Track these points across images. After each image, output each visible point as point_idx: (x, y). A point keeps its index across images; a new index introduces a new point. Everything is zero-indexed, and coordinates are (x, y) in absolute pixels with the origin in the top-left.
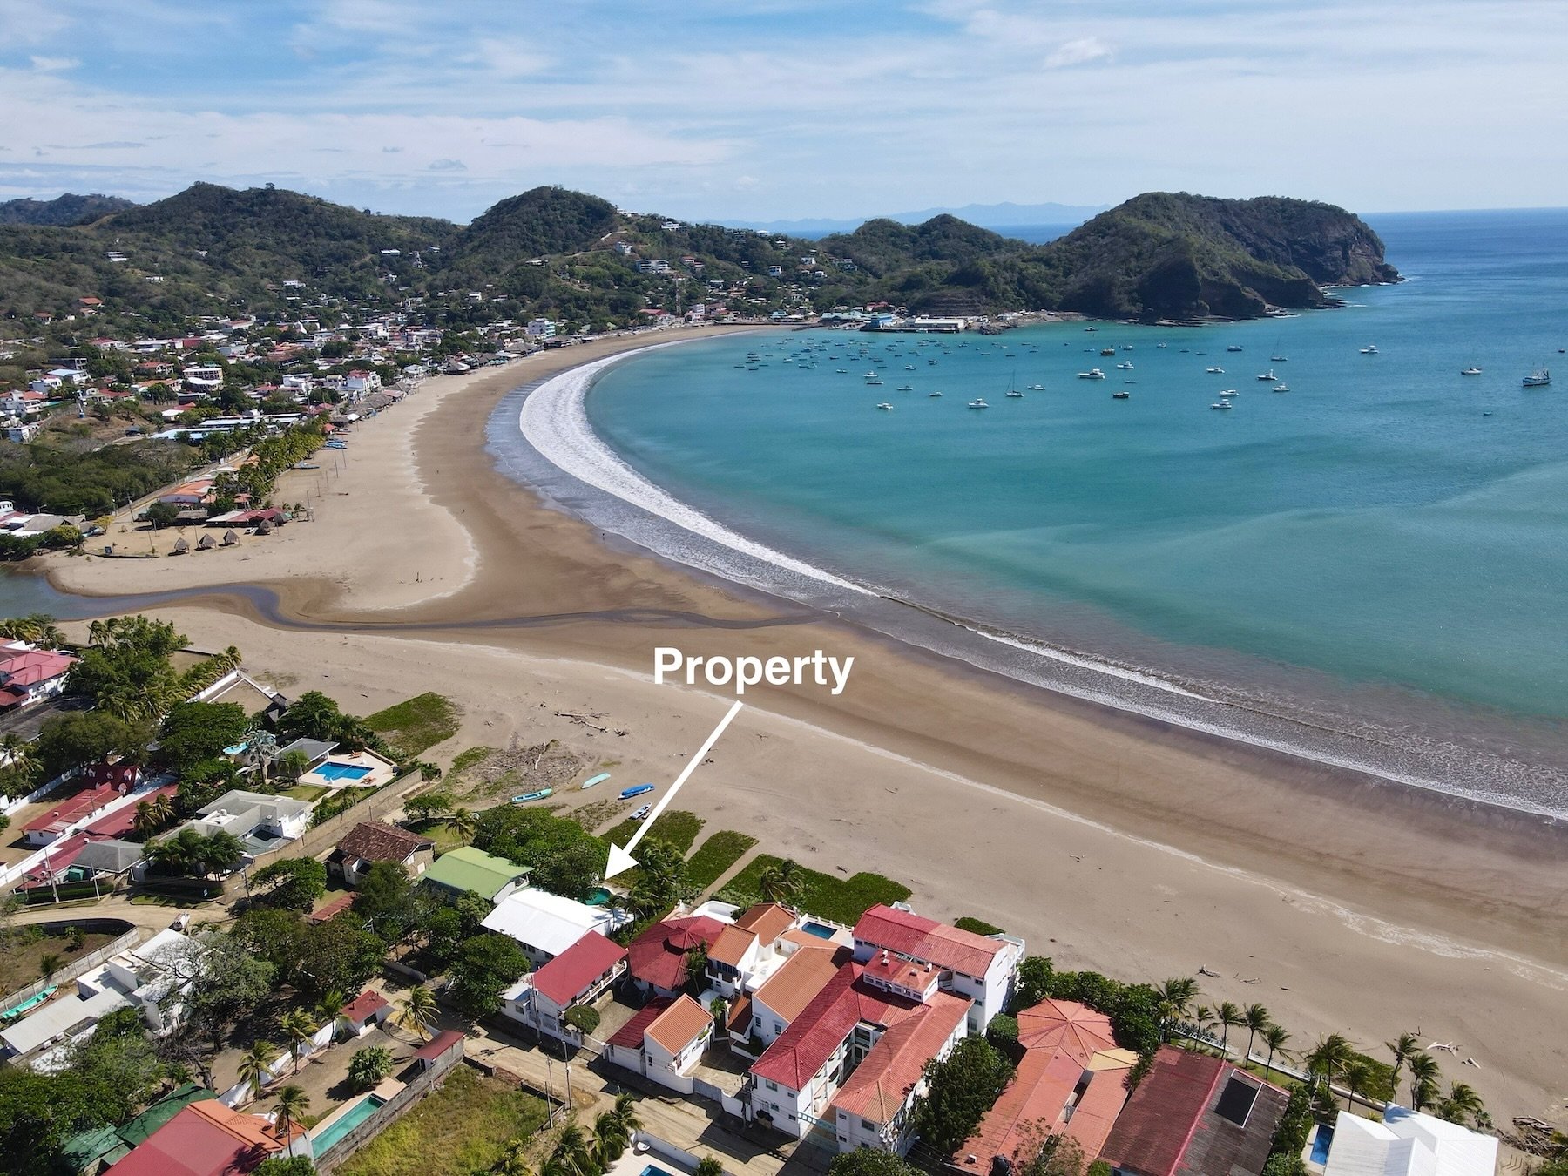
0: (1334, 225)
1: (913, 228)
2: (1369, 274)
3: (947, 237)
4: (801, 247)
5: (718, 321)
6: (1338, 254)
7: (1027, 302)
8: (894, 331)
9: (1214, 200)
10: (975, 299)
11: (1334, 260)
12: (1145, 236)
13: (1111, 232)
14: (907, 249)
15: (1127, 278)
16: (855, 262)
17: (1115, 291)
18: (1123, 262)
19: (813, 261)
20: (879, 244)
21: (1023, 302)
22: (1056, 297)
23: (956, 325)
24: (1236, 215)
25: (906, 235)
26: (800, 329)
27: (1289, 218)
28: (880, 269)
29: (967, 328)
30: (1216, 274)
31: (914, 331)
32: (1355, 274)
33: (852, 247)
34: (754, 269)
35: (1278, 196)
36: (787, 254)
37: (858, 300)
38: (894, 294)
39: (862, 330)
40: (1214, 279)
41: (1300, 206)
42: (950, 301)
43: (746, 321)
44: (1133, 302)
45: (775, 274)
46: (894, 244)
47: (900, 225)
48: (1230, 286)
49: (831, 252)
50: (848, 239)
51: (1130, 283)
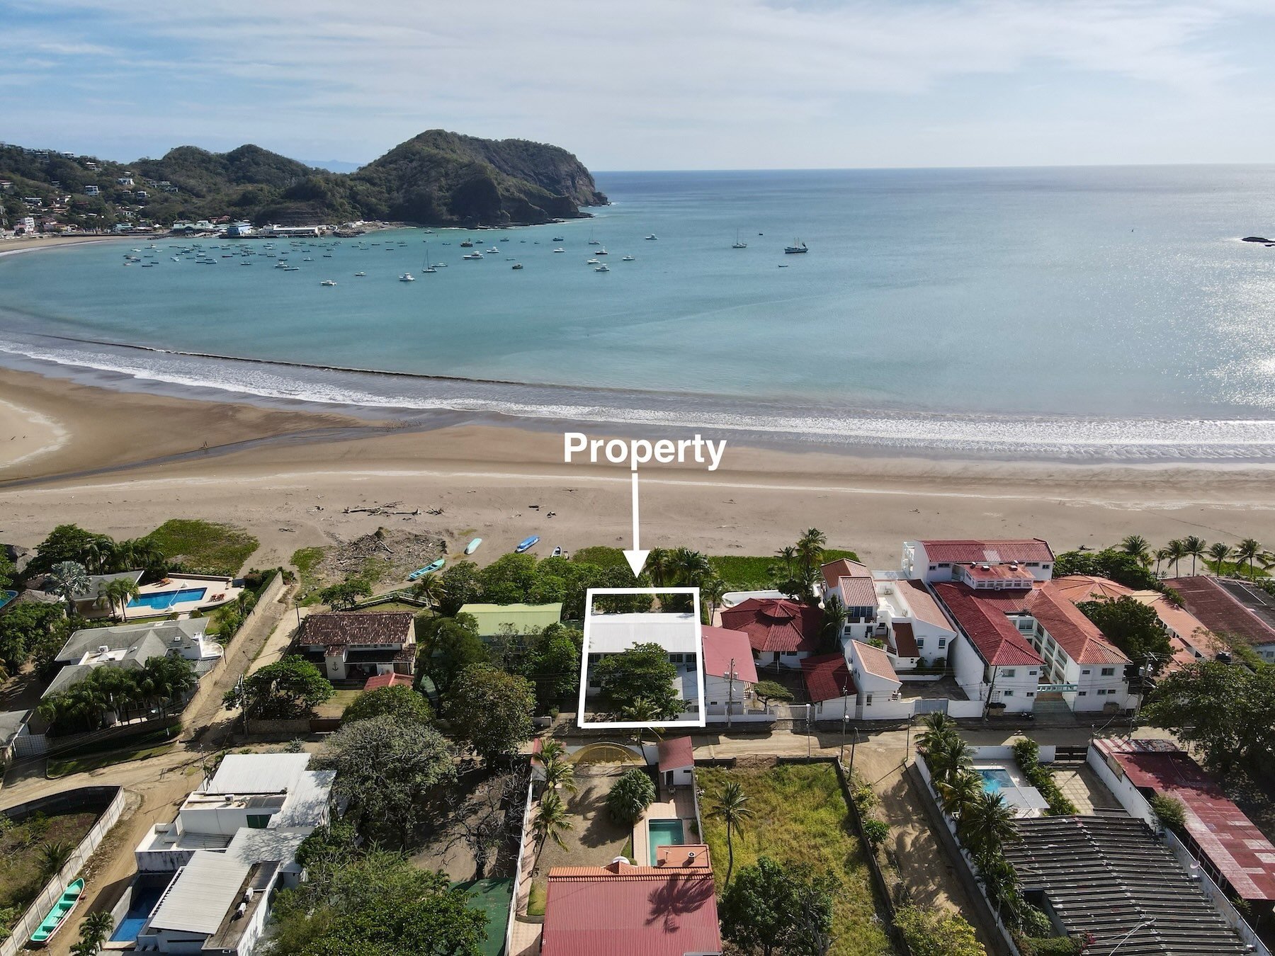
0: (563, 162)
1: (222, 156)
2: (591, 199)
3: (257, 164)
4: (112, 170)
5: (56, 232)
6: (569, 183)
7: (363, 214)
8: (257, 238)
9: (477, 140)
10: (318, 210)
11: (568, 188)
12: (448, 161)
13: (417, 157)
14: (220, 174)
15: (442, 194)
16: (174, 184)
17: (435, 203)
18: (436, 181)
19: (132, 182)
20: (193, 168)
21: (359, 214)
22: (384, 208)
23: (313, 231)
24: (495, 151)
25: (216, 162)
26: (154, 239)
27: (532, 156)
28: (201, 190)
29: (322, 234)
30: (508, 190)
31: (275, 237)
32: (582, 198)
33: (167, 171)
34: (67, 188)
35: (522, 139)
36: (100, 175)
37: (199, 215)
38: (233, 209)
39: (221, 237)
40: (506, 194)
41: (537, 146)
42: (296, 213)
43: (88, 233)
44: (451, 212)
45: (93, 193)
46: (207, 169)
47: (208, 153)
48: (520, 200)
49: (145, 174)
50: (156, 163)
51: (445, 197)
